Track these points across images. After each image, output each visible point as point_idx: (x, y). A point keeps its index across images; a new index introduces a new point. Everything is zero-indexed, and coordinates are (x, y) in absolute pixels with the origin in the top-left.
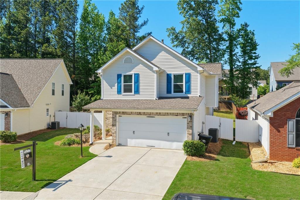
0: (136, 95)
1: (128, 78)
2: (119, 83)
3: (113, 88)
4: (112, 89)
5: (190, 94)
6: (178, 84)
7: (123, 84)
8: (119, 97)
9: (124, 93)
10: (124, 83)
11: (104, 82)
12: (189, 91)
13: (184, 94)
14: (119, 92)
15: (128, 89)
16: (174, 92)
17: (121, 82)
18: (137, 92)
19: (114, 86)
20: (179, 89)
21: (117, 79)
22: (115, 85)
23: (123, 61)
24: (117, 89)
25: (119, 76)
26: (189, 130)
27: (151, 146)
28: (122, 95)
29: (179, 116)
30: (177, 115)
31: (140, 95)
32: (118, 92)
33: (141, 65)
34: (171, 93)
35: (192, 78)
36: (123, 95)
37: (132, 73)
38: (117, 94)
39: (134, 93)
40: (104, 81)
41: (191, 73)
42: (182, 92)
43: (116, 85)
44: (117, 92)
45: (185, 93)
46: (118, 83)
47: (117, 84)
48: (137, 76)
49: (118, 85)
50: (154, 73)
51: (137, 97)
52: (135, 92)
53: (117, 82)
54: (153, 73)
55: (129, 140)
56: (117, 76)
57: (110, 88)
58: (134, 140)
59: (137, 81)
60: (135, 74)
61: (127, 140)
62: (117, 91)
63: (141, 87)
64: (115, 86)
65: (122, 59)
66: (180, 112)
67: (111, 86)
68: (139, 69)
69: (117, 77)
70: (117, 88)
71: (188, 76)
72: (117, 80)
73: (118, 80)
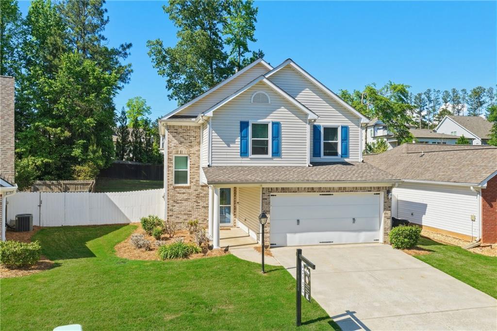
0: (274, 159)
1: (260, 129)
2: (244, 138)
3: (231, 145)
4: (229, 147)
5: (348, 157)
6: (330, 141)
7: (250, 139)
8: (243, 162)
9: (252, 154)
10: (252, 138)
11: (213, 134)
12: (345, 153)
13: (340, 157)
14: (244, 153)
15: (260, 149)
16: (325, 154)
17: (247, 136)
18: (277, 153)
19: (234, 142)
20: (331, 150)
21: (239, 130)
22: (236, 140)
23: (251, 99)
24: (239, 148)
25: (244, 125)
26: (387, 212)
27: (327, 242)
28: (249, 159)
29: (373, 191)
30: (370, 190)
31: (282, 158)
32: (241, 153)
33: (283, 109)
34: (320, 156)
35: (351, 134)
36: (251, 158)
37: (269, 120)
38: (239, 156)
39: (273, 156)
40: (213, 132)
41: (349, 126)
42: (336, 154)
43: (238, 140)
44: (239, 154)
45: (342, 157)
46: (241, 137)
47: (239, 138)
48: (277, 126)
49: (241, 140)
50: (306, 123)
51: (277, 162)
52: (273, 153)
53: (240, 135)
54: (304, 123)
55: (288, 235)
56: (239, 124)
57: (226, 145)
58: (298, 235)
59: (277, 136)
60: (273, 123)
61: (286, 236)
62: (239, 151)
63: (284, 146)
64: (236, 143)
65: (250, 96)
66: (375, 186)
67: (229, 142)
68: (280, 115)
69: (239, 127)
70: (239, 146)
71: (345, 129)
72: (239, 132)
73: (241, 131)
